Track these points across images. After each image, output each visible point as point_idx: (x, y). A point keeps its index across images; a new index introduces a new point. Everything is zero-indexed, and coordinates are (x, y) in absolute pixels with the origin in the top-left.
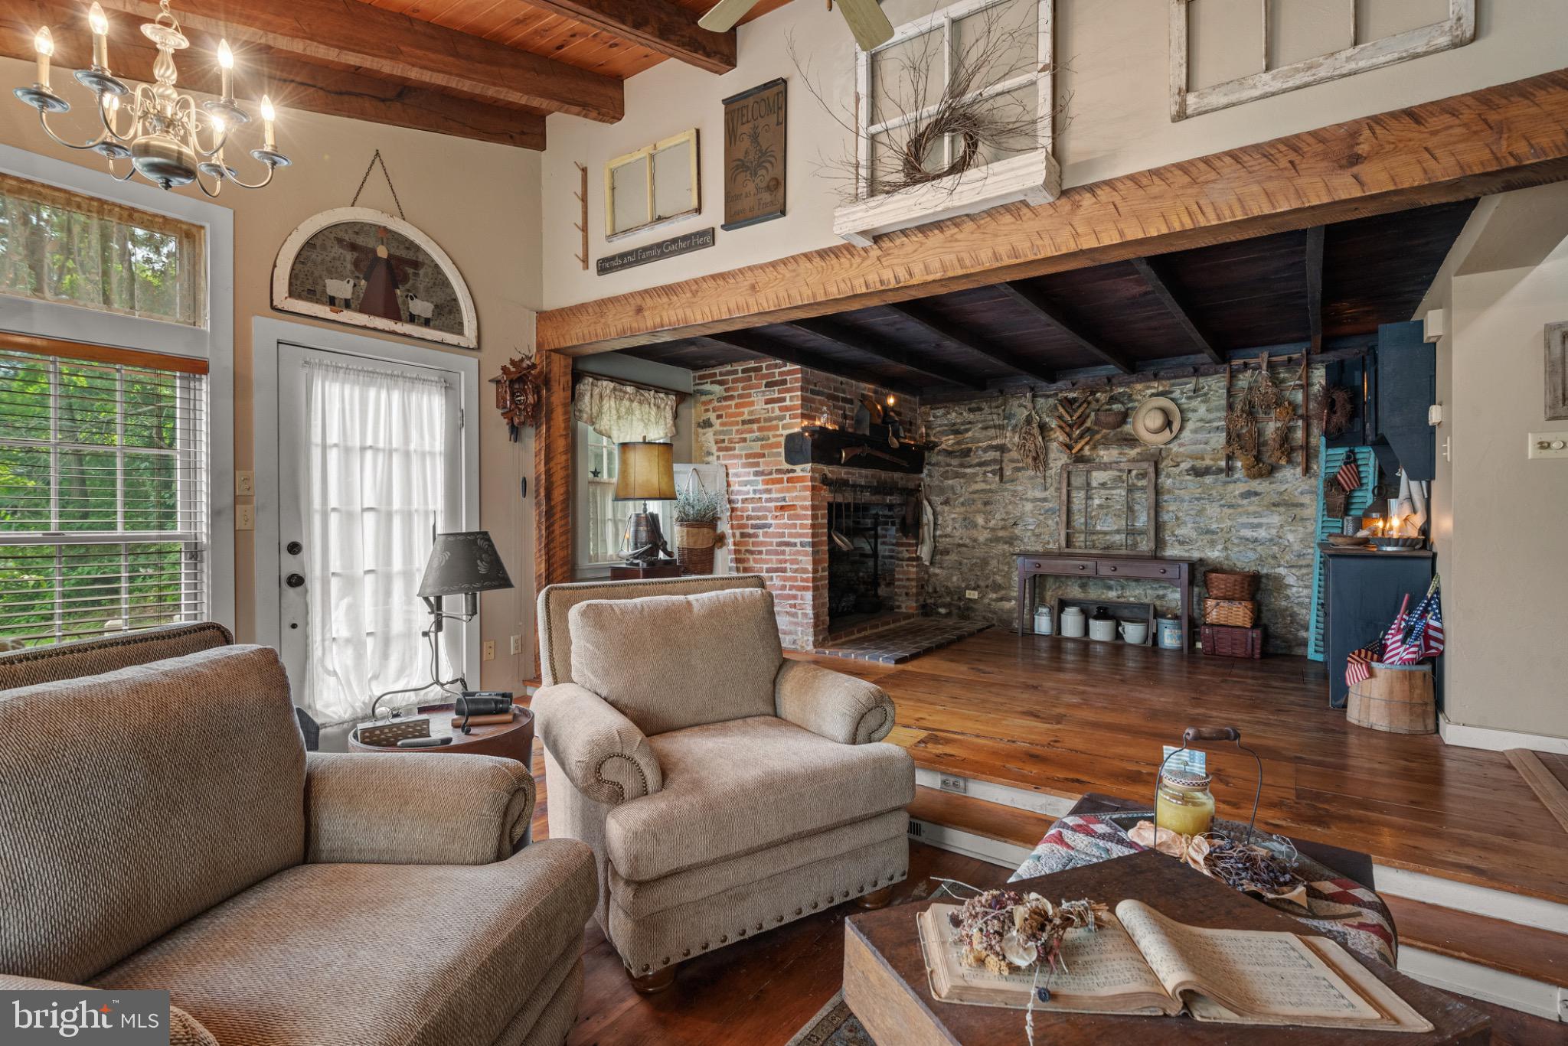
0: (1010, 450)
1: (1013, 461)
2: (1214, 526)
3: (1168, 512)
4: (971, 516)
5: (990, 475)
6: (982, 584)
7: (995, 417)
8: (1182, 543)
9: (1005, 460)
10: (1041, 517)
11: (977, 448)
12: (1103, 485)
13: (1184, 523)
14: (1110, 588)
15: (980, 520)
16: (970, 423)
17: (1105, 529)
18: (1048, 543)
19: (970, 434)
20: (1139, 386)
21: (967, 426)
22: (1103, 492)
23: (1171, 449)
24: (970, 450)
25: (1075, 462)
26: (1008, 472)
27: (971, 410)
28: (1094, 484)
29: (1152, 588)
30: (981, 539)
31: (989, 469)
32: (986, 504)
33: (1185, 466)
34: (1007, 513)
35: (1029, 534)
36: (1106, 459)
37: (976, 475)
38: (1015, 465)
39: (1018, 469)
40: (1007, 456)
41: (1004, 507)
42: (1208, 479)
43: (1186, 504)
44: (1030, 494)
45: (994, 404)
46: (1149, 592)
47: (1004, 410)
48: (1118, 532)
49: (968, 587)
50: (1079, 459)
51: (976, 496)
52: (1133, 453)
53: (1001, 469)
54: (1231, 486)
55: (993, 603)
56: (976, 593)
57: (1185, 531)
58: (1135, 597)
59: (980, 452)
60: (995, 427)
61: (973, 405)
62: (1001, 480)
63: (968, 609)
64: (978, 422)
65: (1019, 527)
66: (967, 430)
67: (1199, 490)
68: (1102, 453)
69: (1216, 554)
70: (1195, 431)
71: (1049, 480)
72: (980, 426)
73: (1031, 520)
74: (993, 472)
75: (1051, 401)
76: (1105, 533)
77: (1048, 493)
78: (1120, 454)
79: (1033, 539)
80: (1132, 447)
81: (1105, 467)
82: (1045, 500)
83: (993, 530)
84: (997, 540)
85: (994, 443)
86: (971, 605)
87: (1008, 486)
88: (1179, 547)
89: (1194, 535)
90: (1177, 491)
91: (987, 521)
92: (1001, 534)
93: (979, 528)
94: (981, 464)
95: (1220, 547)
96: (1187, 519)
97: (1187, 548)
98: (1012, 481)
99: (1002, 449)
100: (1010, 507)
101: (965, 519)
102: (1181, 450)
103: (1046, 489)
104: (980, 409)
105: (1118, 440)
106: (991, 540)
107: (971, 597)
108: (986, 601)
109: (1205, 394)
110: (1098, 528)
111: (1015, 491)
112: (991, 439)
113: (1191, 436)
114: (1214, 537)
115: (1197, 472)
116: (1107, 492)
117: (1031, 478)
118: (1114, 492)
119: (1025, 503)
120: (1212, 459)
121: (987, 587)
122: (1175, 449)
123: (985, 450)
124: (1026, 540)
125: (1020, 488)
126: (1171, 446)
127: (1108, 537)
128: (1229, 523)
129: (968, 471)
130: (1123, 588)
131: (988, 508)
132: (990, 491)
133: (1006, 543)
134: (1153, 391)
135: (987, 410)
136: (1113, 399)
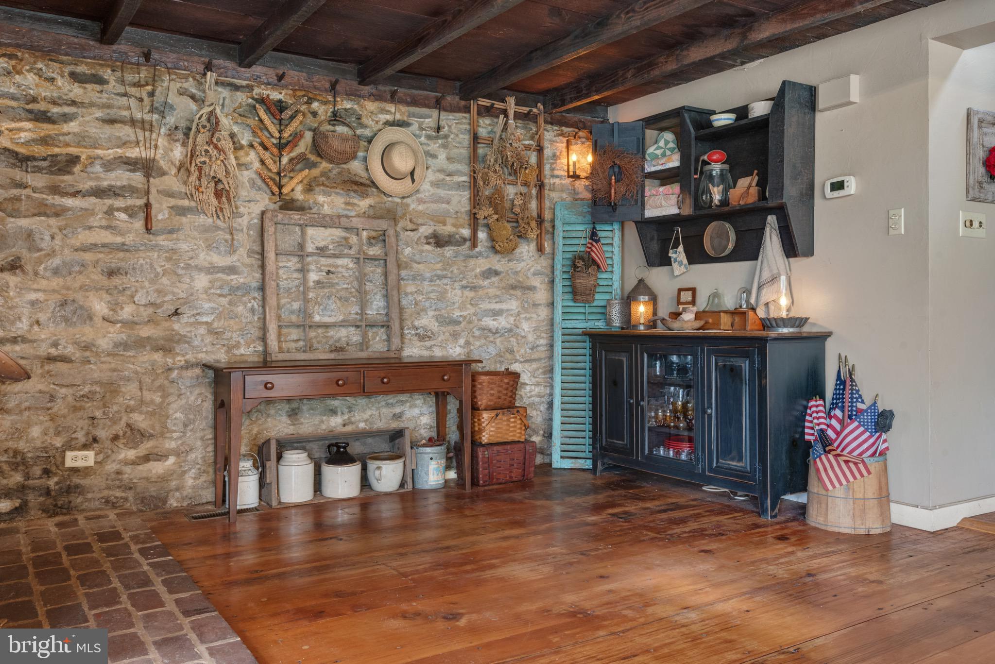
0: (163, 174)
1: (170, 195)
2: (457, 314)
3: (406, 294)
4: (79, 296)
5: (123, 216)
6: (102, 434)
7: (133, 103)
8: (422, 338)
9: (153, 191)
10: (224, 301)
11: (92, 159)
12: (322, 251)
13: (424, 310)
14: (333, 412)
15: (99, 306)
16: (74, 103)
17: (327, 320)
18: (238, 345)
19: (73, 126)
20: (371, 106)
21: (67, 109)
22: (323, 261)
23: (408, 205)
24: (74, 160)
25: (281, 208)
26: (161, 214)
27: (75, 77)
28: (310, 248)
29: (387, 404)
30: (104, 343)
31: (119, 203)
32: (111, 273)
33: (425, 230)
34: (159, 292)
35: (202, 330)
36: (326, 209)
37: (89, 212)
38: (173, 202)
39: (182, 211)
40: (156, 183)
41: (152, 282)
42: (449, 251)
43: (426, 283)
44: (204, 258)
45: (129, 77)
46: (384, 410)
47: (152, 94)
48: (343, 324)
49: (70, 445)
50: (288, 205)
51: (88, 257)
52: (364, 204)
53: (148, 206)
54: (472, 262)
55: (128, 469)
56: (91, 454)
57: (427, 321)
58: (366, 421)
59: (98, 168)
60: (133, 122)
61: (81, 69)
62: (148, 229)
63: (69, 490)
64: (92, 105)
65: (184, 319)
66: (67, 118)
67: (439, 266)
68: (321, 199)
69: (458, 350)
70: (436, 184)
71: (239, 236)
72: (99, 114)
73: (207, 306)
74: (130, 211)
75: (241, 98)
76: (326, 326)
77: (235, 258)
78: (347, 204)
79: (208, 339)
80: (364, 195)
81: (325, 222)
82: (232, 270)
83: (129, 324)
84: (140, 343)
85: (133, 153)
86: (76, 480)
87: (162, 240)
88: (419, 344)
89: (434, 326)
90: (415, 265)
91: (115, 307)
92: (145, 332)
93: (98, 320)
94: (99, 193)
95: (462, 341)
96: (427, 304)
97: (428, 344)
98: (171, 232)
99: (148, 168)
100: (165, 280)
101: (64, 304)
102: (420, 208)
103: (232, 250)
104: (99, 81)
105: (344, 182)
106: (125, 346)
107: (79, 464)
108: (111, 467)
109: (446, 137)
110: (317, 318)
111: (173, 251)
112: (124, 144)
113: (432, 190)
114: (457, 328)
115: (439, 241)
116: (331, 261)
117: (206, 229)
118: (340, 262)
119: (195, 274)
120: (454, 225)
121: (116, 438)
122: (412, 206)
123: (109, 165)
124: (196, 342)
125: (184, 246)
126: (408, 201)
127: (331, 333)
128: (472, 310)
129: (69, 202)
130: (350, 409)
131: (117, 281)
132: (123, 248)
133: (156, 349)
134: (389, 117)
135: (113, 85)
136: (336, 118)
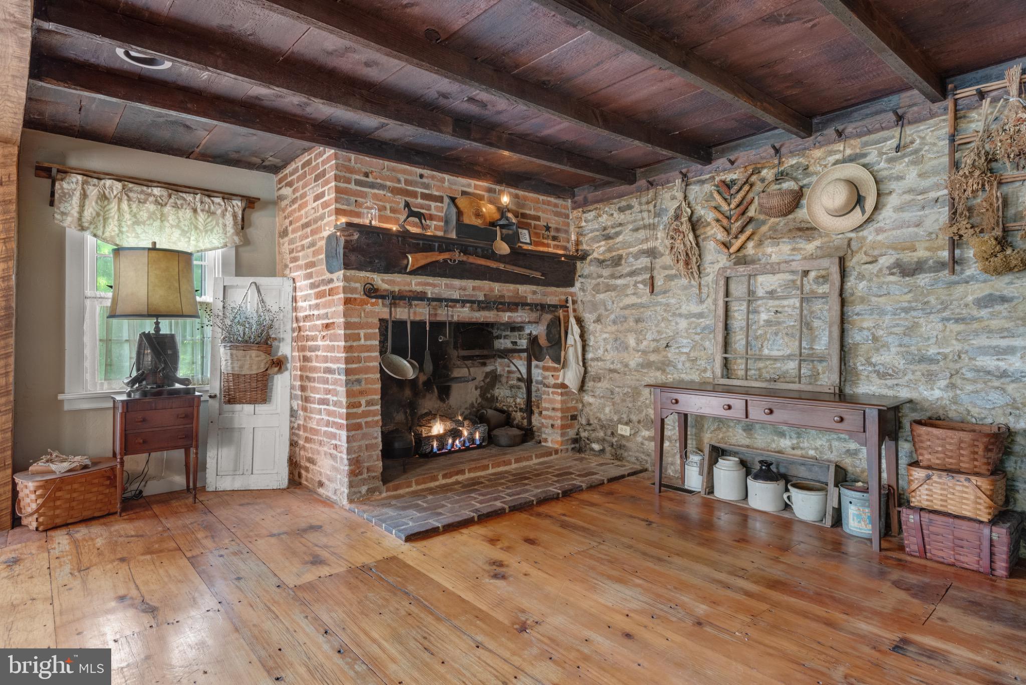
0: (662, 255)
1: (665, 268)
2: (932, 351)
3: (861, 329)
4: (620, 335)
5: (641, 286)
6: (634, 418)
7: (645, 214)
8: (882, 376)
9: (657, 266)
10: (697, 338)
11: (628, 254)
12: (772, 294)
13: (886, 346)
14: (782, 435)
15: (632, 341)
16: (620, 225)
17: (775, 353)
18: (705, 371)
19: (620, 238)
20: (817, 153)
21: (618, 229)
22: (771, 303)
23: (864, 238)
24: (620, 258)
25: (735, 264)
26: (659, 282)
27: (621, 210)
28: (760, 292)
29: (839, 439)
30: (632, 364)
31: (640, 278)
32: (638, 321)
33: (885, 261)
34: (658, 332)
35: (683, 358)
36: (774, 258)
37: (626, 286)
38: (667, 272)
39: (670, 278)
40: (659, 262)
41: (657, 326)
42: (923, 280)
43: (887, 318)
44: (684, 309)
45: (644, 200)
46: (835, 444)
47: (655, 206)
48: (789, 357)
49: (620, 422)
50: (742, 261)
51: (627, 312)
52: (810, 247)
53: (652, 278)
54: (960, 290)
55: (646, 442)
56: (628, 428)
57: (888, 358)
58: (816, 449)
59: (631, 259)
60: (645, 227)
61: (623, 203)
62: (652, 291)
63: (621, 447)
64: (628, 223)
65: (672, 350)
66: (618, 234)
67: (909, 297)
68: (769, 250)
69: (937, 393)
70: (900, 209)
71: (705, 290)
72: (631, 227)
73: (685, 341)
74: (643, 282)
75: (708, 188)
76: (775, 359)
77: (704, 306)
78: (794, 249)
79: (688, 365)
80: (809, 240)
81: (773, 269)
82: (700, 315)
83: (644, 352)
84: (649, 365)
85: (645, 246)
86: (624, 442)
87: (660, 299)
88: (879, 381)
89: (901, 363)
90: (874, 299)
91: (639, 342)
92: (653, 357)
93: (630, 350)
94: (632, 274)
95: (943, 383)
96: (890, 339)
97: (890, 382)
98: (665, 292)
99: (652, 253)
100: (663, 325)
101: (616, 340)
102: (880, 238)
103: (702, 302)
104: (630, 207)
105: (790, 230)
106: (642, 366)
107: (623, 433)
108: (639, 439)
109: (916, 151)
110: (766, 352)
111: (668, 305)
112: (642, 242)
113: (894, 216)
114: (934, 367)
115: (907, 270)
116: (777, 302)
117: (685, 288)
118: (785, 303)
119: (678, 319)
120: (927, 249)
121: (639, 422)
122: (870, 238)
123: (636, 256)
124: (680, 366)
125: (673, 301)
126: (865, 233)
127: (778, 365)
128: (958, 346)
129: (619, 282)
130: (799, 436)
131: (640, 325)
132: (641, 306)
133: (658, 369)
134: (838, 156)
135: (637, 207)
136: (780, 177)
